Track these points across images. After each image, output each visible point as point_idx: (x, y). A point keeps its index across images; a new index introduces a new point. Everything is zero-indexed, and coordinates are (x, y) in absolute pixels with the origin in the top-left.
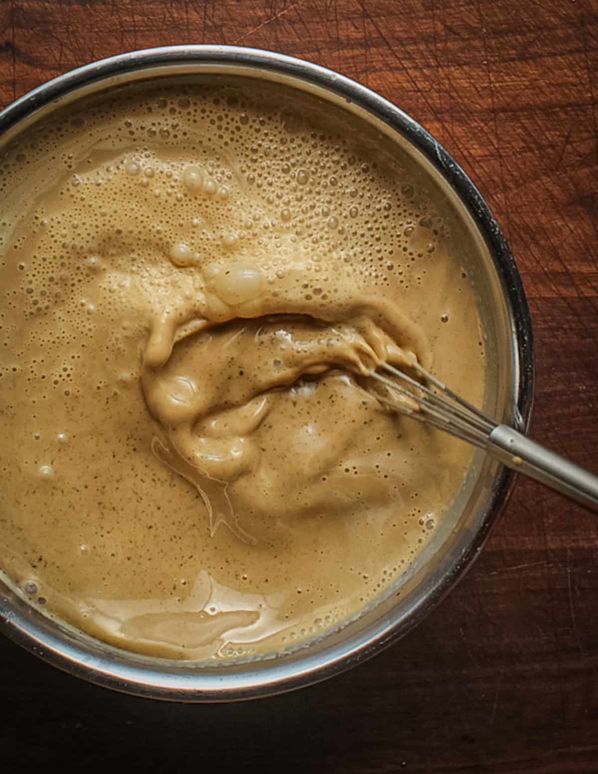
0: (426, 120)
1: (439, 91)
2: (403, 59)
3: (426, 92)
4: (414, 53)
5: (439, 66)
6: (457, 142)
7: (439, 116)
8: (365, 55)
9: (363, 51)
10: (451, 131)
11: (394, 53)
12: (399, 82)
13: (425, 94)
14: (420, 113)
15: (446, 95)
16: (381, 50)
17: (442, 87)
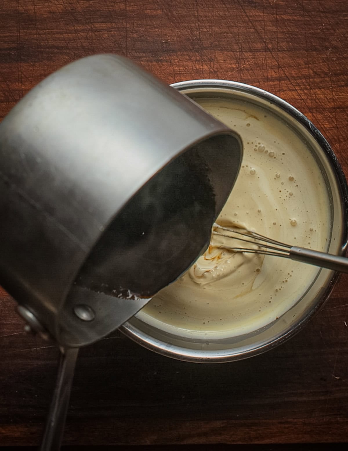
0: (305, 112)
1: (311, 100)
2: (295, 86)
3: (305, 100)
4: (300, 83)
5: (311, 89)
6: (319, 122)
7: (311, 110)
8: (279, 84)
9: (278, 82)
10: (316, 117)
11: (291, 83)
12: (294, 96)
14: (303, 109)
15: (314, 101)
16: (286, 82)
17: (312, 98)
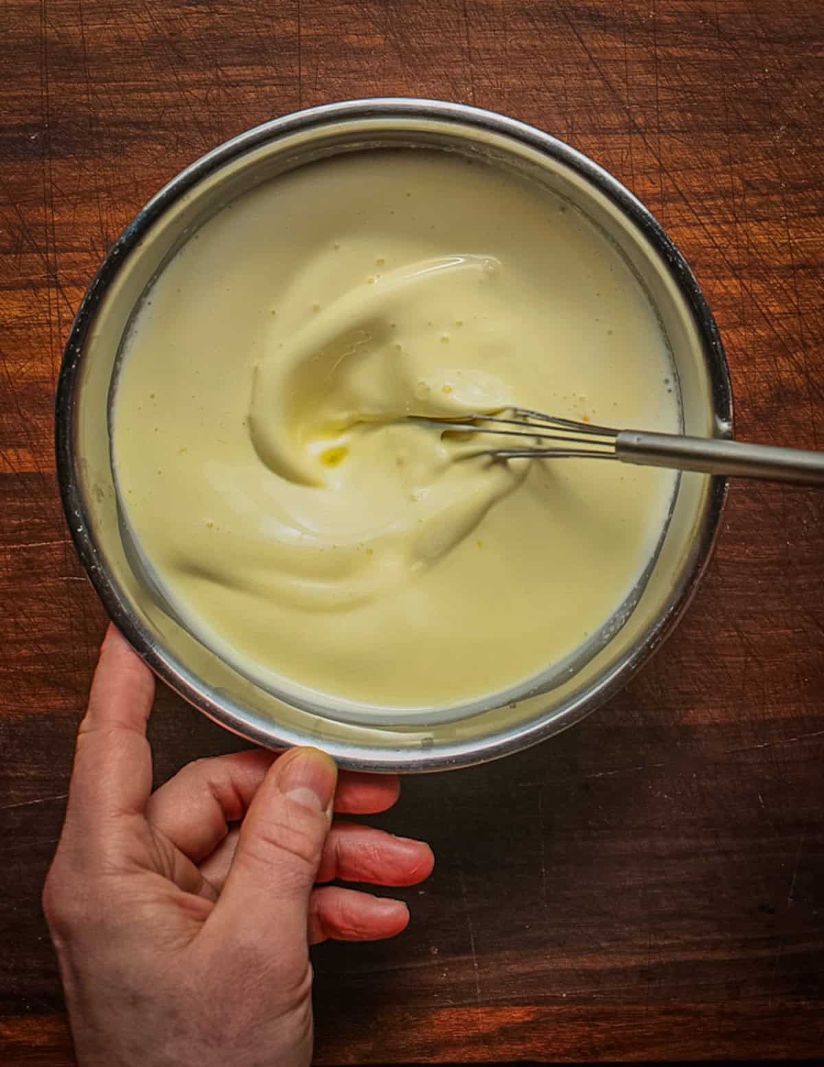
0: (723, 277)
1: (737, 247)
2: (700, 214)
3: (724, 248)
4: (711, 209)
5: (737, 221)
6: (757, 300)
7: (737, 272)
8: (662, 210)
9: (660, 207)
10: (750, 289)
11: (691, 209)
12: (695, 238)
13: (723, 250)
14: (718, 270)
15: (745, 251)
16: (677, 205)
17: (740, 242)
